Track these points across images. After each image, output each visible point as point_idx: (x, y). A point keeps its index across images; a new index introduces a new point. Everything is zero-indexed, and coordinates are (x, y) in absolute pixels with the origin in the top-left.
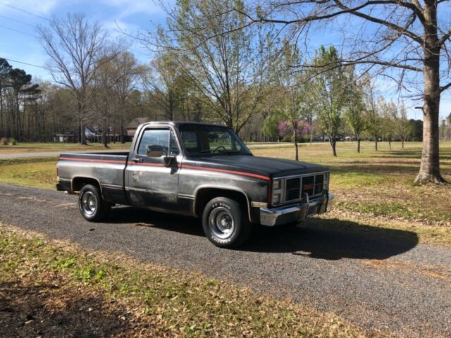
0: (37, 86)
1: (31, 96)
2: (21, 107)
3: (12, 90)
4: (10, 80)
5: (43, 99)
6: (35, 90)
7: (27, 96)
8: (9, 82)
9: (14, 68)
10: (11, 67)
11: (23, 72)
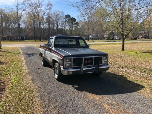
0: (78, 22)
1: (76, 25)
2: (74, 29)
3: (71, 24)
4: (71, 21)
5: (79, 26)
6: (77, 24)
7: (75, 26)
8: (70, 22)
9: (72, 17)
10: (71, 17)
11: (74, 18)
